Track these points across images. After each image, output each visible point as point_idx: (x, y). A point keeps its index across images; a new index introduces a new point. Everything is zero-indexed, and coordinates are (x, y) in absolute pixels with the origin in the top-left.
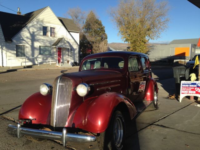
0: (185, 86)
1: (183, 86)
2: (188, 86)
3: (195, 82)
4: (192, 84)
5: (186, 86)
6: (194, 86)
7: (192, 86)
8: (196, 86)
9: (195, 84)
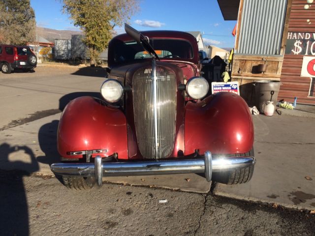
0: (217, 88)
1: (215, 88)
2: (221, 88)
3: (229, 83)
4: (226, 86)
5: (219, 88)
6: (228, 88)
7: (226, 88)
8: (230, 88)
9: (228, 86)
